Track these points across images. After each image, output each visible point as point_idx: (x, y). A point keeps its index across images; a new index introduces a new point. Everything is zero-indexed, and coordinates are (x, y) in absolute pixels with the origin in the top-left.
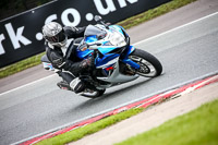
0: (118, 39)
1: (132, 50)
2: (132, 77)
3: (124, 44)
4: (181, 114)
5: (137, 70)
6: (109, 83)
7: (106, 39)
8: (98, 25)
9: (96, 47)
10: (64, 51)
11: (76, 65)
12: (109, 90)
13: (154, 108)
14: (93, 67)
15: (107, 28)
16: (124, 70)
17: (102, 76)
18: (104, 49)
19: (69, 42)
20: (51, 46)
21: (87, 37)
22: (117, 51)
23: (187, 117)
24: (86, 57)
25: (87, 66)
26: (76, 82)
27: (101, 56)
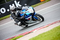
0: (31, 11)
1: (36, 14)
2: (35, 22)
3: (33, 12)
4: (33, 37)
5: (37, 19)
6: (29, 23)
7: (28, 11)
8: (26, 7)
9: (25, 13)
10: (16, 14)
11: (19, 18)
12: (29, 25)
13: (26, 35)
14: (24, 19)
15: (28, 7)
16: (33, 20)
17: (27, 21)
18: (27, 14)
19: (17, 11)
20: (12, 13)
21: (23, 10)
22: (31, 14)
23: (35, 38)
24: (22, 16)
25: (23, 18)
26: (19, 23)
27: (27, 15)
